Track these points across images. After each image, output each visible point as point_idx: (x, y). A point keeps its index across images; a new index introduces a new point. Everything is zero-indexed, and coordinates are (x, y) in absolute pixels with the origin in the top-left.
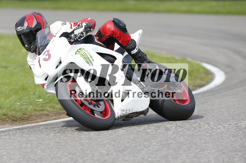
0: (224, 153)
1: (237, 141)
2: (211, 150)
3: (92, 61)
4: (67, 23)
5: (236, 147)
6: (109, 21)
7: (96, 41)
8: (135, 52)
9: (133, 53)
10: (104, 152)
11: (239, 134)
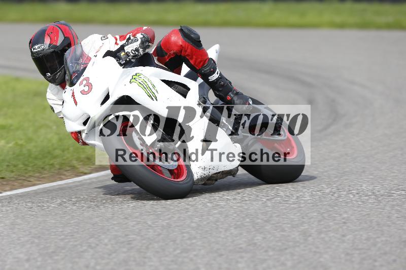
0: (221, 255)
1: (241, 234)
2: (200, 250)
3: (156, 93)
5: (240, 244)
8: (215, 78)
9: (211, 80)
10: (22, 256)
11: (246, 224)
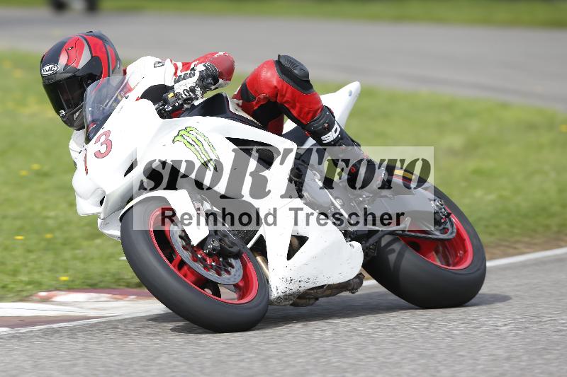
4: (168, 62)
6: (267, 63)
7: (232, 108)
9: (325, 141)
